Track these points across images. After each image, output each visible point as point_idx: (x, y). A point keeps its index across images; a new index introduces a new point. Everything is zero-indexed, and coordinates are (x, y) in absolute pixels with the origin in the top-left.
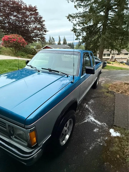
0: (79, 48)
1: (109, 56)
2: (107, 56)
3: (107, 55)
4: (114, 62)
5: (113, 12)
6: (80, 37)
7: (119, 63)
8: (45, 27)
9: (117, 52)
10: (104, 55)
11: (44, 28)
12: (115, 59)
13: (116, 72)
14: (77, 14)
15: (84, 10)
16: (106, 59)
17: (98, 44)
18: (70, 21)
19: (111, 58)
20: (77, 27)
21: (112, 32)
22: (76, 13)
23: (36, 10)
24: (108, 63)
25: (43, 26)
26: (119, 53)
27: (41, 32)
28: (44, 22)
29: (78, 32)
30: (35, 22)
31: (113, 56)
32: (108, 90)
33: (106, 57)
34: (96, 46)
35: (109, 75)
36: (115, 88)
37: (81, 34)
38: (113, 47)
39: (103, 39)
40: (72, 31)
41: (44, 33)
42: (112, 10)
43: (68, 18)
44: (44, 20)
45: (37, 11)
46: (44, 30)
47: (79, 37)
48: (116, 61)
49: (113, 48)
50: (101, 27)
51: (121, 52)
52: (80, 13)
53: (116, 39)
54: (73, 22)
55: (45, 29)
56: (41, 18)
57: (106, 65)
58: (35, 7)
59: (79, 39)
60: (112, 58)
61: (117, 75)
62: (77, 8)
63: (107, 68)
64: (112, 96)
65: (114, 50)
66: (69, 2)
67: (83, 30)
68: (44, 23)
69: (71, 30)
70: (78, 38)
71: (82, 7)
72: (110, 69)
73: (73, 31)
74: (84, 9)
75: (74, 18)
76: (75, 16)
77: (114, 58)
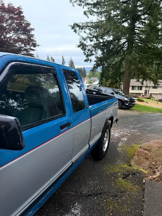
0: (93, 75)
1: (141, 89)
2: (138, 90)
3: (137, 88)
4: (149, 100)
5: (142, 24)
6: (93, 58)
7: (157, 102)
8: (34, 38)
9: (152, 84)
10: (133, 87)
11: (32, 40)
12: (151, 94)
13: (152, 116)
14: (88, 23)
15: (98, 19)
16: (137, 94)
17: (122, 70)
18: (76, 33)
19: (144, 92)
20: (87, 42)
21: (141, 52)
22: (86, 22)
23: (21, 12)
24: (140, 101)
25: (30, 37)
26: (155, 85)
27: (28, 47)
28: (32, 31)
29: (89, 50)
30: (18, 30)
31: (147, 89)
32: (130, 165)
33: (136, 91)
34: (119, 73)
35: (139, 124)
36: (147, 159)
37: (94, 53)
38: (145, 75)
39: (128, 62)
40: (79, 46)
41: (32, 48)
42: (140, 21)
43: (73, 28)
44: (32, 28)
45: (22, 15)
46: (33, 44)
47: (90, 58)
48: (152, 98)
49: (146, 77)
50: (125, 45)
51: (159, 83)
52: (92, 23)
53: (149, 63)
54: (80, 34)
55: (34, 42)
56: (28, 24)
57: (134, 104)
58: (19, 8)
59: (91, 60)
60: (146, 93)
61: (153, 123)
62: (87, 16)
63: (137, 110)
64: (136, 188)
65: (148, 81)
66: (74, 6)
67: (97, 46)
68: (32, 33)
69: (77, 46)
70: (88, 59)
71: (96, 15)
72: (141, 111)
73: (80, 48)
74: (98, 17)
75: (82, 29)
76: (83, 26)
77: (148, 94)
